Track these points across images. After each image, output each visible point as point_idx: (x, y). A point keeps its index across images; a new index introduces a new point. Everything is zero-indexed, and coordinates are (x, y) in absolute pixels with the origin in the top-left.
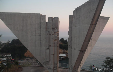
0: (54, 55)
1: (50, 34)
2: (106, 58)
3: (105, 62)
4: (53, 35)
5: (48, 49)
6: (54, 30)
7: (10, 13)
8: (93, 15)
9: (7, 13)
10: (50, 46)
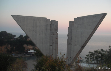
0: (55, 50)
1: (53, 34)
2: (89, 52)
3: (87, 56)
4: (55, 35)
5: (52, 45)
6: (56, 31)
7: (24, 16)
8: (96, 25)
9: (21, 16)
10: (53, 43)
